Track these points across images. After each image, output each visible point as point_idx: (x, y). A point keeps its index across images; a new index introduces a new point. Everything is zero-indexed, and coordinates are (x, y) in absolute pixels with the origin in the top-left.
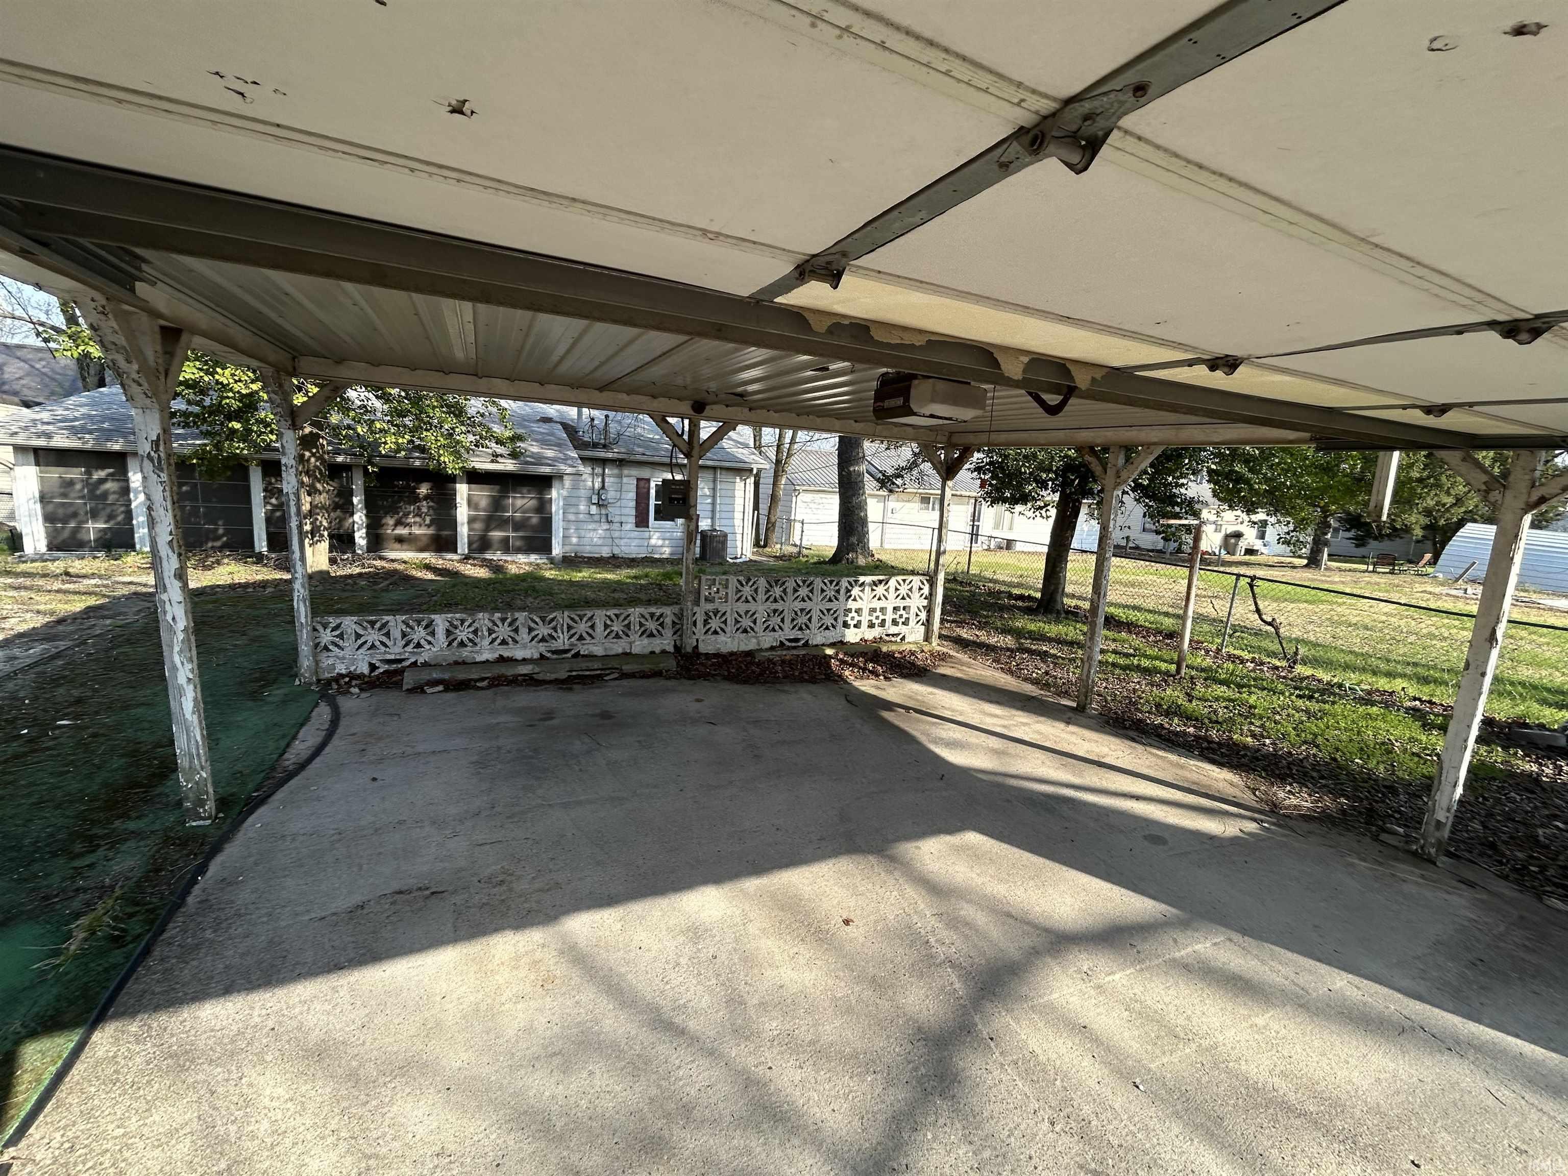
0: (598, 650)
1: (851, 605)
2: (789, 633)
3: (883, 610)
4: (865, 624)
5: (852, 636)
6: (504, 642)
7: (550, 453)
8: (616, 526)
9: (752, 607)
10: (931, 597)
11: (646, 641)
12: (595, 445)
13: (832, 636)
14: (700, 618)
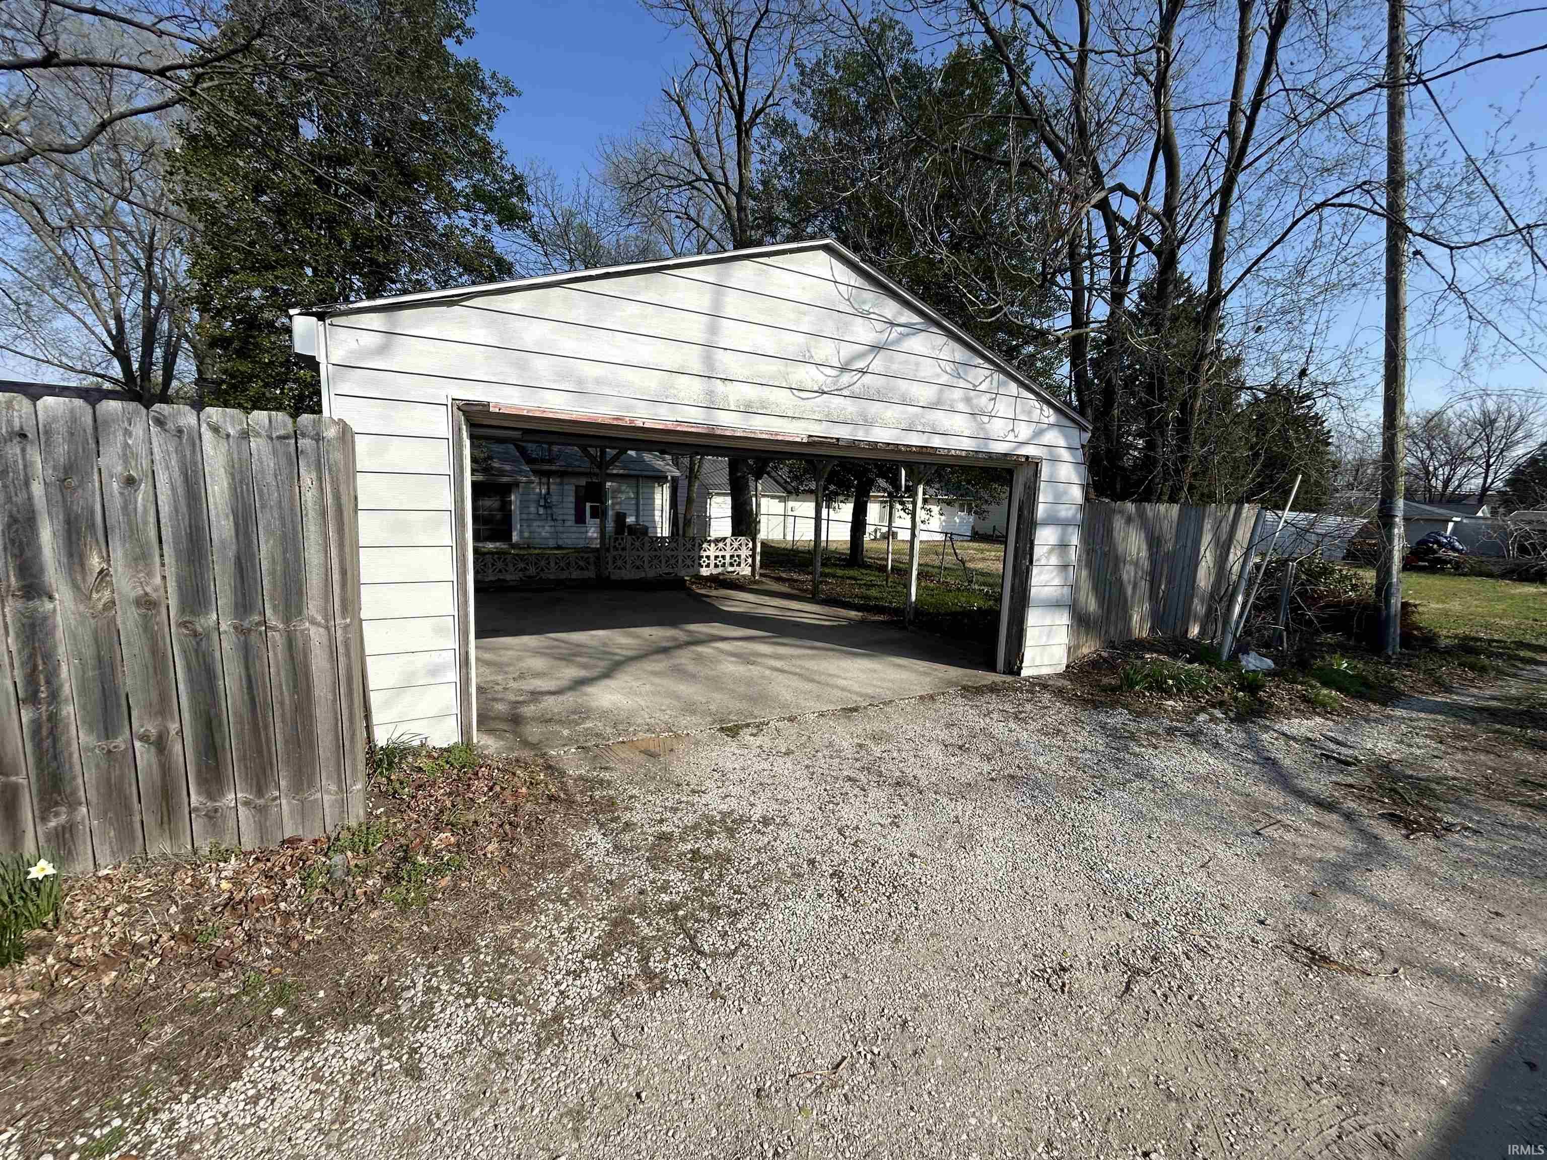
0: (552, 577)
1: (704, 554)
2: (664, 569)
3: (723, 557)
4: (712, 565)
5: (705, 572)
6: (500, 571)
7: (508, 468)
8: (559, 523)
9: (641, 553)
10: (754, 549)
11: (579, 572)
12: (543, 461)
13: (691, 571)
14: (610, 559)
